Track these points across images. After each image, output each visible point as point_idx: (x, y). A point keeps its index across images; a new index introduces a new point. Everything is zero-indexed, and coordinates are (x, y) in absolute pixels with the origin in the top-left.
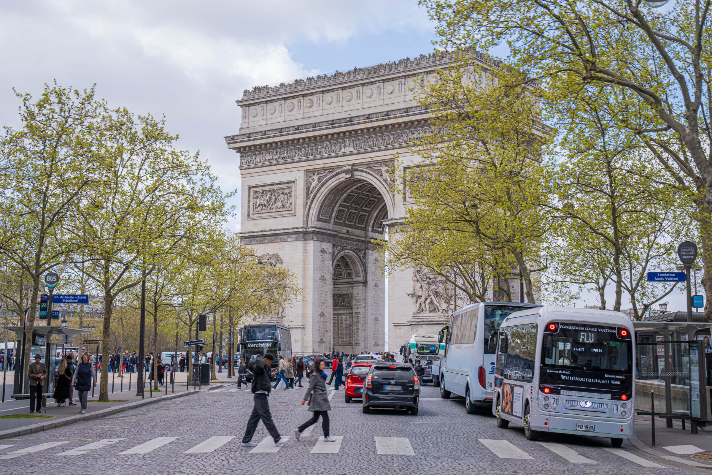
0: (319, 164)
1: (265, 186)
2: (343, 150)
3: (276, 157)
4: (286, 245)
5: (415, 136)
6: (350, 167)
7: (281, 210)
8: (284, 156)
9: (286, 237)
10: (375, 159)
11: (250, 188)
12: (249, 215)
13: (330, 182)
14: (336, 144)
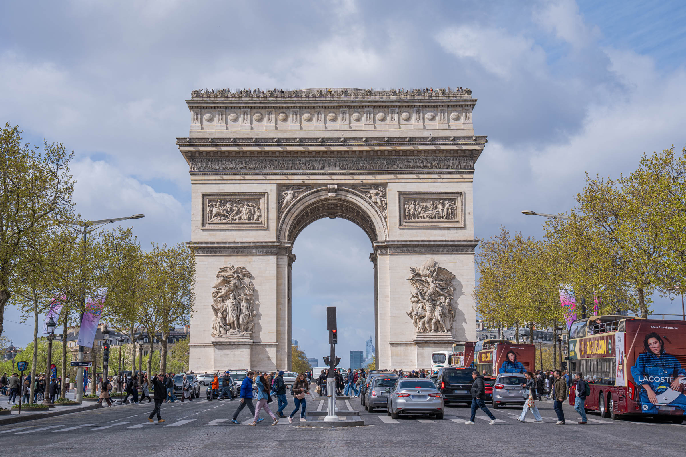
0: (297, 179)
1: (224, 195)
2: (327, 168)
3: (241, 166)
4: (254, 258)
5: (411, 164)
6: (336, 186)
7: (246, 221)
8: (251, 166)
9: (254, 251)
10: (365, 181)
11: (204, 195)
12: (203, 225)
13: (308, 198)
14: (319, 161)
